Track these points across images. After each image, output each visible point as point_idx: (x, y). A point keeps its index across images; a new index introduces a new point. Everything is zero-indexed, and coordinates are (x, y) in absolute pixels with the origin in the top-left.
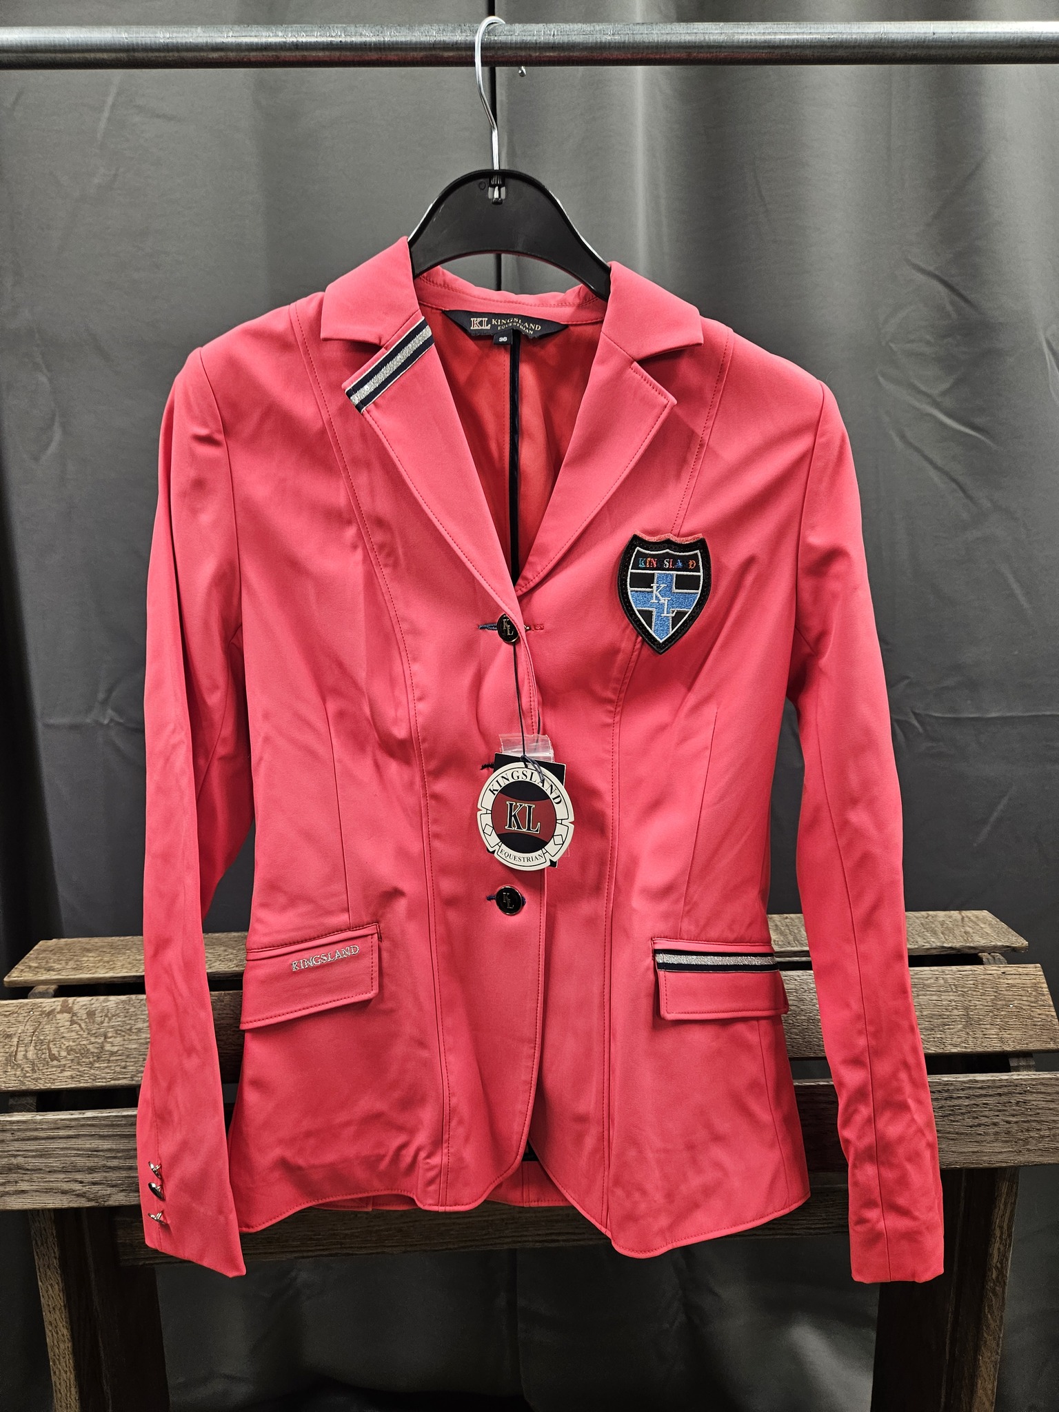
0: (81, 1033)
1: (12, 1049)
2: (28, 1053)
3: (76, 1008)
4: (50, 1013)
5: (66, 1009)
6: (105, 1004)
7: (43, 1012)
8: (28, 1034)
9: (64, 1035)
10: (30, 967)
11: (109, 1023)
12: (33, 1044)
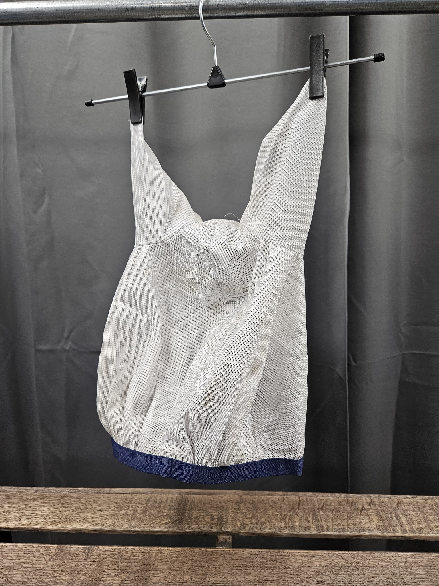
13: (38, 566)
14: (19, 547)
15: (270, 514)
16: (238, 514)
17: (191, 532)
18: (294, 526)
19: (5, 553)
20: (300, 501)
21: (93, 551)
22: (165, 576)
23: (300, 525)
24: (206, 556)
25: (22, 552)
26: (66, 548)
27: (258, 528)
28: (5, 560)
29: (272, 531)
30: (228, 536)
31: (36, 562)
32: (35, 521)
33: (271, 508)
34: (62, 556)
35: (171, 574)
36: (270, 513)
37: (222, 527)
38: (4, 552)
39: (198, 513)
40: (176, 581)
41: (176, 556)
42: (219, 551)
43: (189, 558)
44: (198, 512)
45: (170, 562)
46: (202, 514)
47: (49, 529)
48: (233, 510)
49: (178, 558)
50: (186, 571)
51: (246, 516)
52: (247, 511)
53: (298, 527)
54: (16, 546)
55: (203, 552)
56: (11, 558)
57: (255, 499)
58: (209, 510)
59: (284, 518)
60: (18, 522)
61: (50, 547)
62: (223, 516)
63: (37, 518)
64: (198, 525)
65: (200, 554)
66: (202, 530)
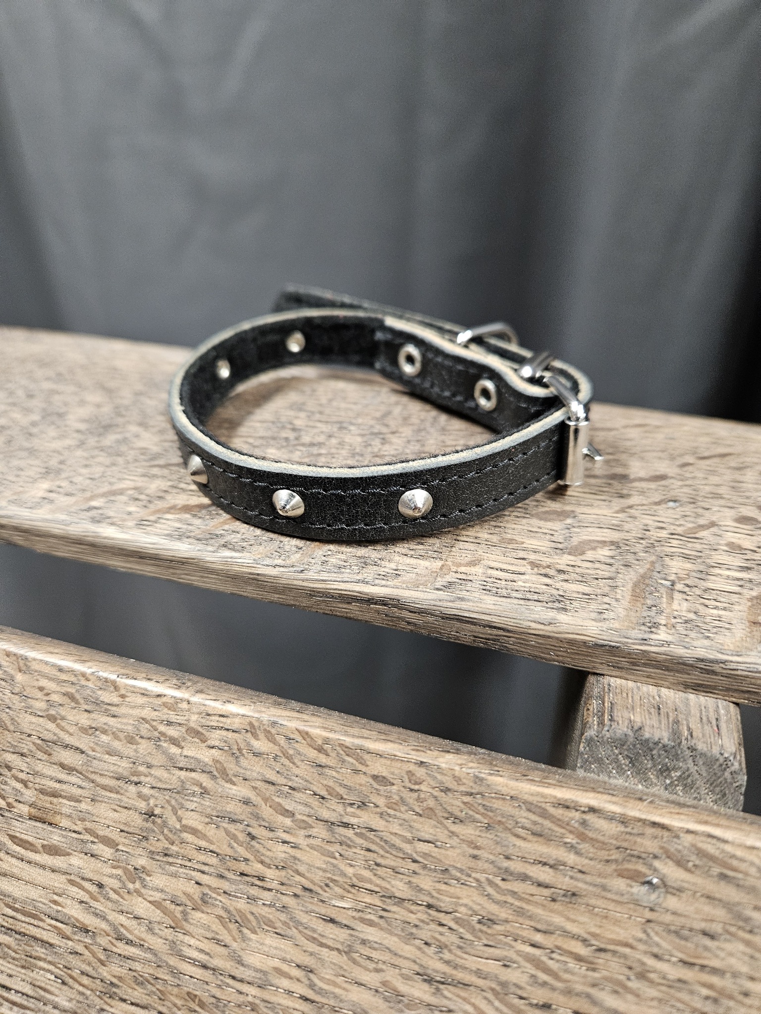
17: (370, 601)
22: (100, 886)
24: (467, 831)
35: (144, 887)
37: (660, 613)
40: (175, 949)
41: (206, 756)
42: (611, 818)
43: (314, 802)
45: (146, 791)
49: (214, 778)
50: (267, 896)
55: (447, 790)
64: (439, 563)
65: (418, 799)
66: (464, 605)
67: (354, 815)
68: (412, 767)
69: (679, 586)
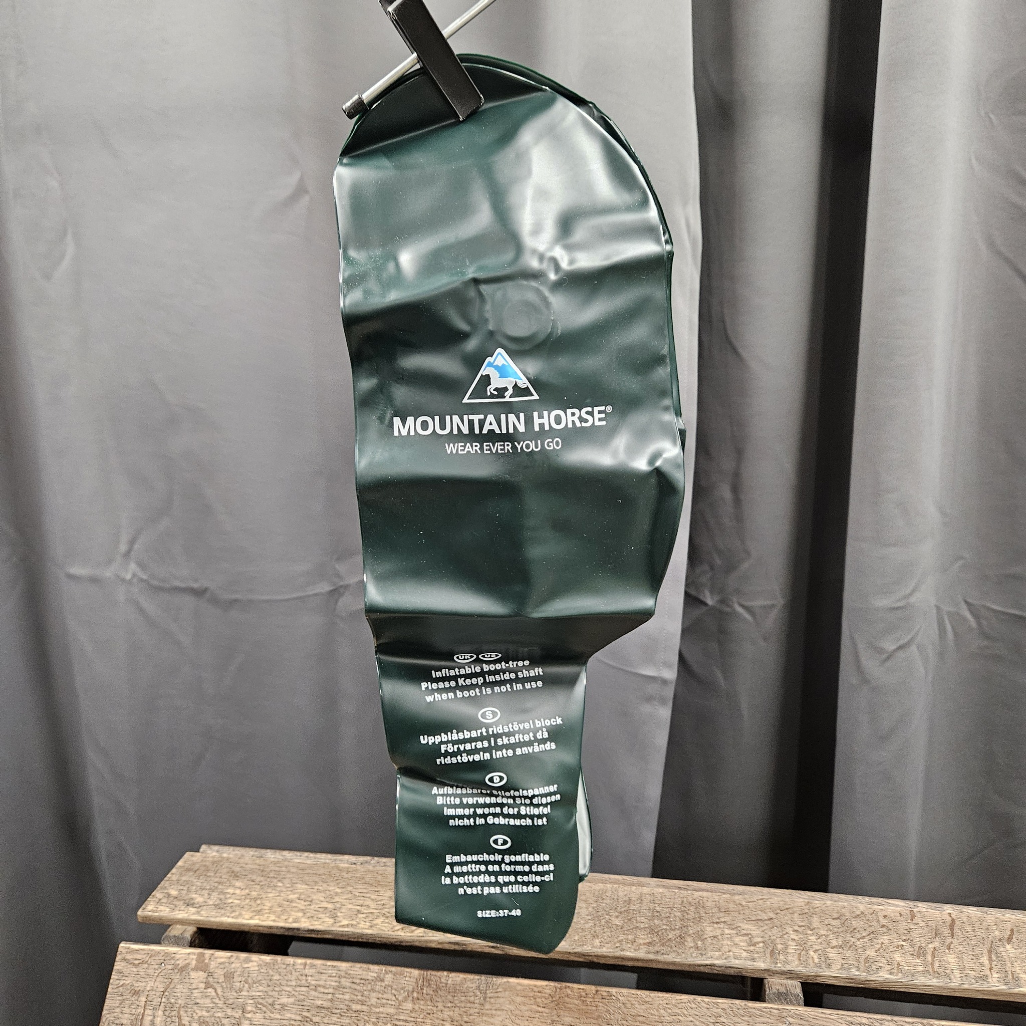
0: (217, 1001)
1: (139, 1011)
2: (155, 1019)
3: (213, 965)
4: (183, 969)
5: (202, 966)
6: (246, 965)
7: (176, 966)
8: (158, 994)
9: (198, 1001)
10: (169, 895)
11: (248, 991)
12: (162, 1008)
13: (381, 1009)
14: (341, 968)
15: (886, 942)
16: (810, 938)
17: (707, 965)
18: (946, 971)
19: (313, 979)
20: (953, 920)
21: (495, 987)
23: (962, 969)
24: (746, 1018)
25: (347, 980)
26: (440, 978)
27: (862, 968)
28: (313, 993)
29: (896, 977)
30: (792, 982)
31: (378, 1001)
32: (367, 920)
33: (884, 929)
34: (431, 992)
36: (885, 939)
37: (777, 959)
38: (311, 976)
39: (716, 929)
41: (679, 1011)
42: (776, 1009)
43: (709, 1018)
44: (715, 925)
46: (727, 931)
47: (397, 937)
48: (796, 928)
51: (829, 943)
52: (829, 932)
53: (957, 973)
54: (335, 967)
55: (739, 1009)
56: (326, 991)
57: (843, 910)
58: (740, 924)
59: (920, 952)
60: (332, 921)
61: (405, 973)
62: (775, 938)
63: (370, 915)
64: (721, 953)
65: (733, 1013)
66: (731, 963)
67: (718, 1019)
68: (730, 1005)
69: (781, 952)
